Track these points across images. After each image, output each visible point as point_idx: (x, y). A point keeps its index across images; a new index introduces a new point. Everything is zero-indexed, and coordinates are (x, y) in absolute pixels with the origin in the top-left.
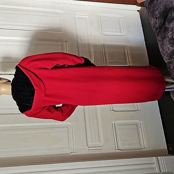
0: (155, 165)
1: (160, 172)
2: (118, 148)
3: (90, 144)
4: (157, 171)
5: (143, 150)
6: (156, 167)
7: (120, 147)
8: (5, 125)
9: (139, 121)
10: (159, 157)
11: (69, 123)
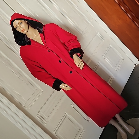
3: (41, 113)
7: (58, 133)
9: (83, 129)
11: (40, 88)
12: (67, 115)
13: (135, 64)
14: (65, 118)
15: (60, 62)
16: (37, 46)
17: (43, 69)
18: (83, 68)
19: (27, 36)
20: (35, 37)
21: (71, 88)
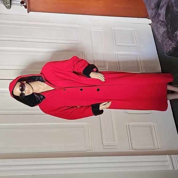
0: (169, 163)
1: (174, 169)
2: (132, 147)
3: (105, 143)
4: (171, 168)
5: (157, 150)
6: (170, 165)
7: (135, 147)
8: (27, 124)
9: (153, 123)
10: (172, 156)
11: (85, 123)
12: (128, 125)
13: (149, 24)
14: (129, 128)
15: (81, 90)
16: (51, 95)
17: (73, 107)
18: (104, 79)
19: (35, 93)
20: (43, 88)
21: (110, 103)
